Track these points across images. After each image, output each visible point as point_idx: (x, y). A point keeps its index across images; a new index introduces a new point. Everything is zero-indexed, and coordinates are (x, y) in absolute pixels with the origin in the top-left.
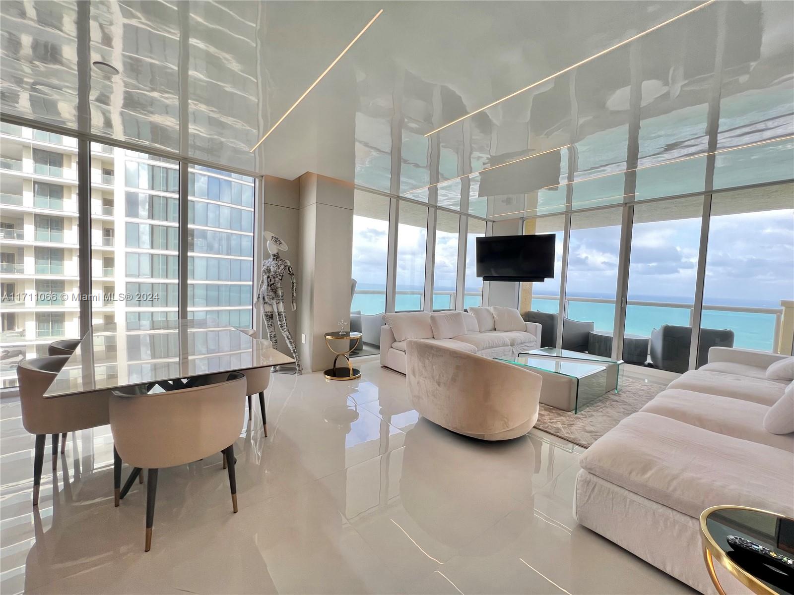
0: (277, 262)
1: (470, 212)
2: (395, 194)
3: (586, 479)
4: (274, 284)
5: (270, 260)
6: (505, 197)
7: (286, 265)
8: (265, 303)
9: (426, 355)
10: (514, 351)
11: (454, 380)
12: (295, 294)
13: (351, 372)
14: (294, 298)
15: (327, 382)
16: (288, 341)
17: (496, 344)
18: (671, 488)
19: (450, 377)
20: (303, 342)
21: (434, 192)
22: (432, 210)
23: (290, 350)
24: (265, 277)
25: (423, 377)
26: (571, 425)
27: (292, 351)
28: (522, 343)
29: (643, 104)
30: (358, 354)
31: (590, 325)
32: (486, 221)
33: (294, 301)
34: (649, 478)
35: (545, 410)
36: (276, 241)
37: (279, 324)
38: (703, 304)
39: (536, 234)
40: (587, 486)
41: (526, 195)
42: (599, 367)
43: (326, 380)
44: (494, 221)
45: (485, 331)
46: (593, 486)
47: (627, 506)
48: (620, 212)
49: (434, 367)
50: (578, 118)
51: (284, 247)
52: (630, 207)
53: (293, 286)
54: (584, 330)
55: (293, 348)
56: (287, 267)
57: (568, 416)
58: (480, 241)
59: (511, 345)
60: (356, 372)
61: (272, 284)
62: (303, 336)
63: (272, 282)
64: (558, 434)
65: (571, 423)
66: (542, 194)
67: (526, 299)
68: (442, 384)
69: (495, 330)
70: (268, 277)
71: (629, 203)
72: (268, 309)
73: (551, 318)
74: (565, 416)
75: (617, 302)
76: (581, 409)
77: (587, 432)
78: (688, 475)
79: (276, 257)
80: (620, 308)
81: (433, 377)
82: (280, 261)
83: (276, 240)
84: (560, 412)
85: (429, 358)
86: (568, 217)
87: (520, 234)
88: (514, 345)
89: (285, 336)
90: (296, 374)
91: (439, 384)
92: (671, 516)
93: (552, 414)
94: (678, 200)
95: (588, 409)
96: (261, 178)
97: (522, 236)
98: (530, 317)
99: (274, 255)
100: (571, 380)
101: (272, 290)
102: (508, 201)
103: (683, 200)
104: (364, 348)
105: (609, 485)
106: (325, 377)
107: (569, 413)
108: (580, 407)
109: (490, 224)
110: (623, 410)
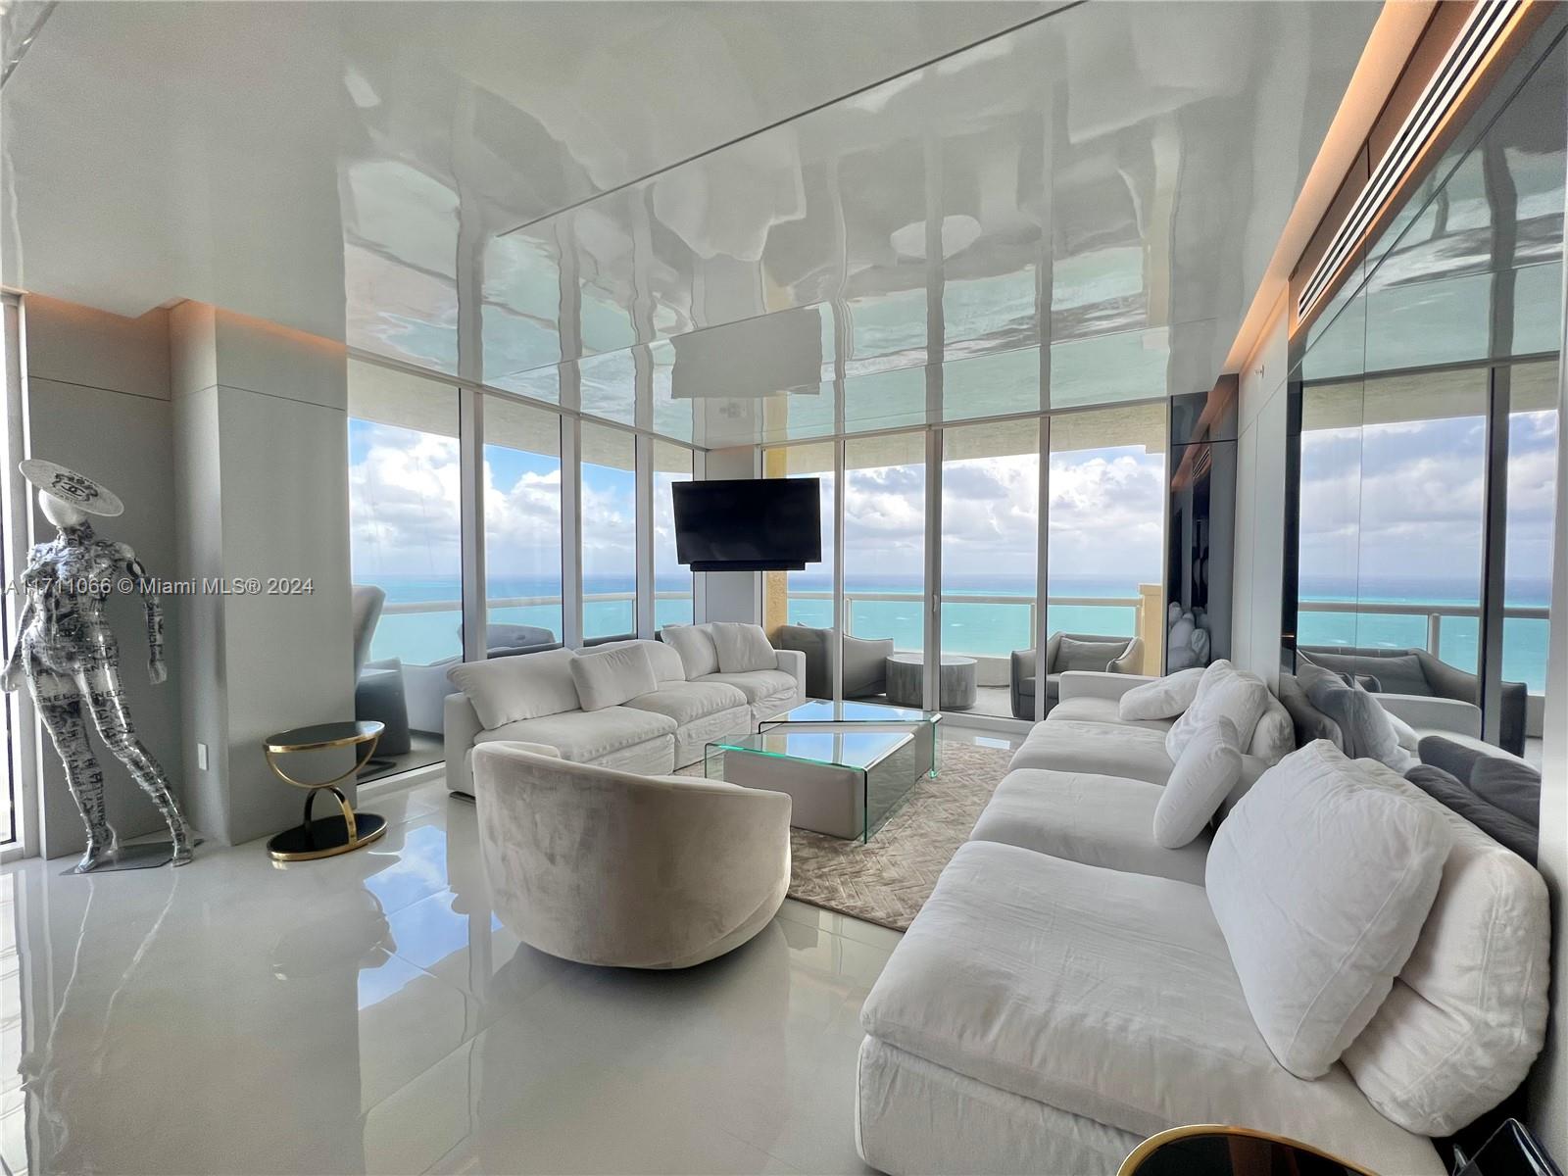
0: (82, 550)
1: (656, 429)
2: (471, 379)
3: (877, 1061)
4: (71, 613)
5: (55, 543)
6: (724, 401)
7: (117, 556)
8: (40, 673)
9: (517, 789)
10: (755, 713)
11: (586, 845)
12: (158, 637)
13: (352, 829)
14: (157, 649)
15: (279, 870)
16: (137, 776)
17: (718, 705)
18: (1036, 1061)
19: (578, 839)
20: (203, 765)
21: (570, 379)
22: (568, 421)
23: (150, 798)
24: (37, 595)
25: (514, 844)
26: (858, 874)
27: (157, 801)
28: (769, 696)
29: (947, 253)
30: (393, 765)
31: (887, 646)
32: (694, 448)
33: (158, 656)
34: (996, 1041)
35: (811, 845)
36: (73, 490)
37: (98, 728)
38: (1049, 596)
39: (788, 477)
40: (881, 1075)
41: (765, 399)
42: (904, 734)
43: (275, 863)
44: (707, 450)
45: (698, 679)
46: (891, 1077)
47: (960, 1114)
48: (920, 442)
49: (538, 817)
50: (847, 264)
51: (109, 507)
52: (936, 431)
53: (151, 615)
54: (877, 657)
55: (157, 790)
56: (124, 565)
57: (852, 852)
58: (679, 489)
59: (748, 703)
60: (368, 823)
61: (65, 616)
62: (202, 749)
63: (63, 610)
64: (833, 904)
65: (857, 868)
66: (793, 400)
67: (775, 603)
68: (558, 857)
69: (718, 671)
70: (48, 596)
71: (935, 425)
72: (57, 688)
73: (821, 636)
74: (846, 854)
75: (926, 598)
76: (875, 828)
77: (885, 885)
78: (1066, 1009)
79: (79, 535)
80: (931, 612)
81: (537, 843)
82: (94, 547)
83: (73, 488)
84: (837, 844)
85: (525, 796)
86: (841, 446)
87: (757, 477)
88: (754, 701)
89: (125, 760)
90: (172, 865)
91: (552, 858)
92: (1041, 1122)
93: (822, 853)
94: (1004, 423)
95: (886, 826)
96: (14, 304)
97: (762, 482)
98: (784, 639)
99: (70, 531)
100: (854, 773)
101: (66, 632)
102: (731, 411)
103: (1010, 423)
104: (415, 745)
105: (920, 1068)
106: (271, 857)
107: (855, 843)
108: (873, 825)
109: (700, 454)
110: (944, 815)
